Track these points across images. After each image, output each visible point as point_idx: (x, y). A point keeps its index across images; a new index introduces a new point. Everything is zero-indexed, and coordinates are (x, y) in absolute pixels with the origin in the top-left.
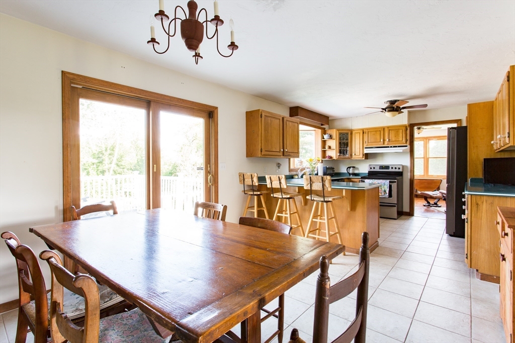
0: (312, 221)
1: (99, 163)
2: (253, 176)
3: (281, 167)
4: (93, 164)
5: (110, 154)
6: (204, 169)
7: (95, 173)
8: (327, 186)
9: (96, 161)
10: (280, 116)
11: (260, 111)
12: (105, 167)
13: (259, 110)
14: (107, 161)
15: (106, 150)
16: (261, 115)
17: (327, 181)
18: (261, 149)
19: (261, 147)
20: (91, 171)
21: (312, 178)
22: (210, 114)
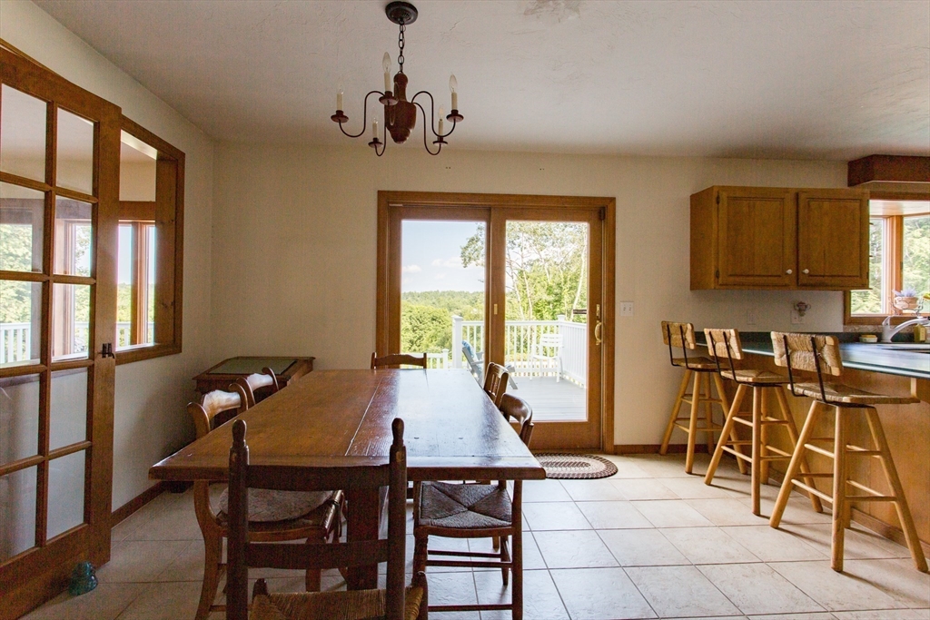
0: (803, 449)
1: (556, 301)
2: (684, 330)
3: (808, 312)
4: (549, 303)
5: (571, 288)
6: (587, 312)
7: (550, 317)
8: (829, 363)
9: (551, 298)
10: (786, 190)
11: (715, 190)
12: (563, 308)
13: (712, 188)
14: (566, 299)
15: (565, 282)
16: (718, 198)
17: (826, 349)
18: (717, 272)
19: (717, 267)
20: (546, 315)
21: (790, 340)
22: (599, 213)
